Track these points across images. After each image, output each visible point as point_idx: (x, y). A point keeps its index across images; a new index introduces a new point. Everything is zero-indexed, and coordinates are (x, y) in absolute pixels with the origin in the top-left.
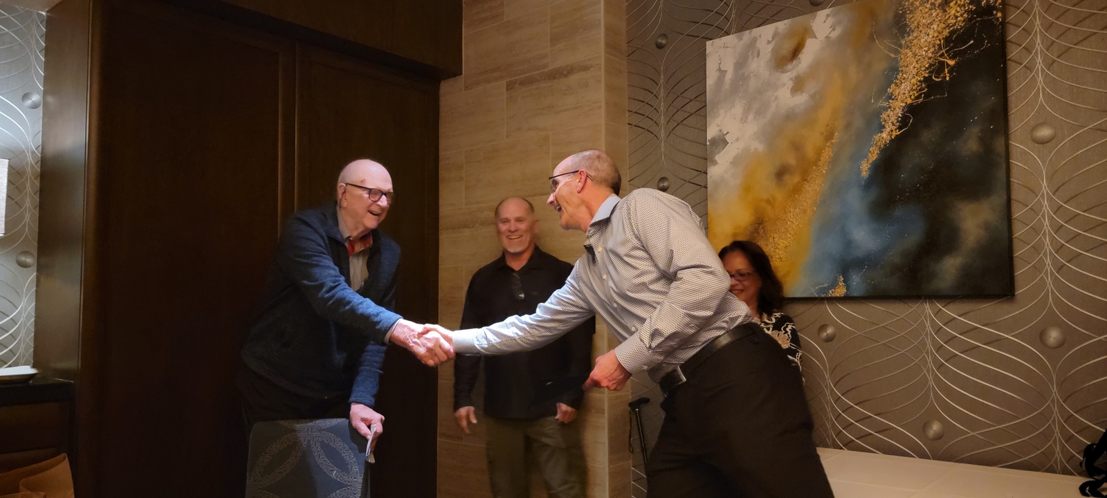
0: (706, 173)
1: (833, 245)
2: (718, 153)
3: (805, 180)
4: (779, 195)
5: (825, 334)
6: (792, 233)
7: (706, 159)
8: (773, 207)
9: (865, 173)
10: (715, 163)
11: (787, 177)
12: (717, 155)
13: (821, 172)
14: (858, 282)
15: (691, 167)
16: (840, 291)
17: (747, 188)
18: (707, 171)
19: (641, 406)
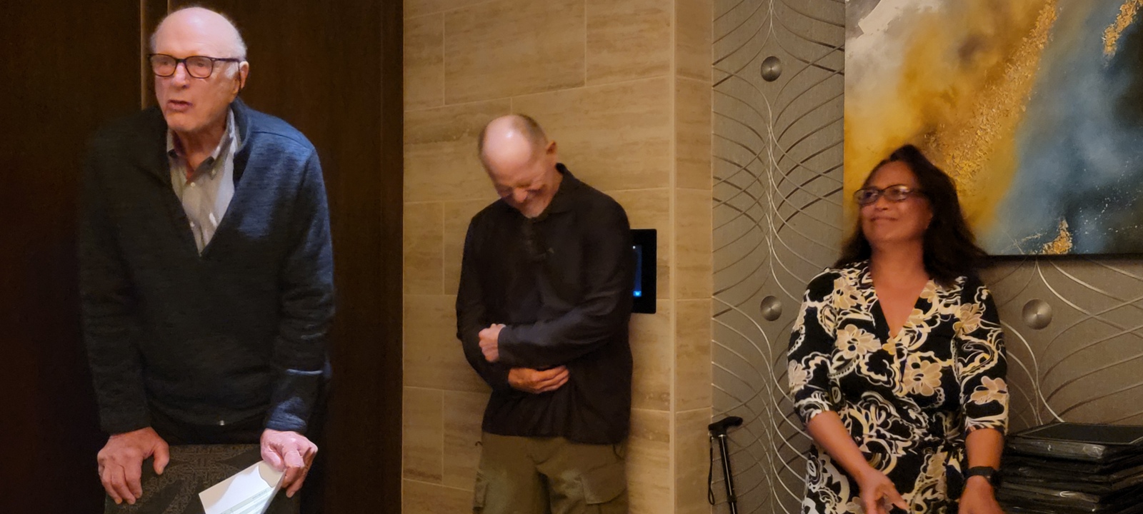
0: (843, 50)
1: (1052, 170)
2: (865, 15)
3: (1008, 60)
4: (965, 87)
5: (1035, 315)
6: (984, 148)
7: (844, 26)
8: (953, 105)
9: (1109, 49)
10: (857, 32)
11: (978, 56)
12: (861, 19)
13: (1037, 46)
14: (1092, 231)
15: (819, 40)
16: (1062, 245)
17: (911, 75)
18: (844, 45)
19: (729, 430)
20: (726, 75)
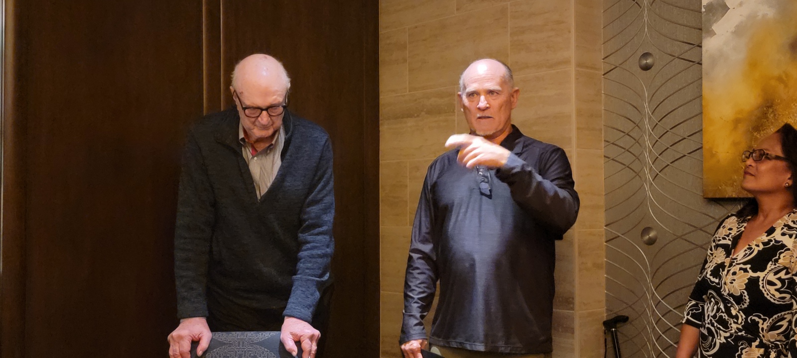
0: (701, 47)
2: (716, 21)
4: (795, 72)
7: (701, 29)
8: (786, 86)
10: (712, 33)
12: (714, 24)
15: (682, 40)
17: (753, 64)
18: (701, 43)
19: (618, 325)
20: (613, 67)
